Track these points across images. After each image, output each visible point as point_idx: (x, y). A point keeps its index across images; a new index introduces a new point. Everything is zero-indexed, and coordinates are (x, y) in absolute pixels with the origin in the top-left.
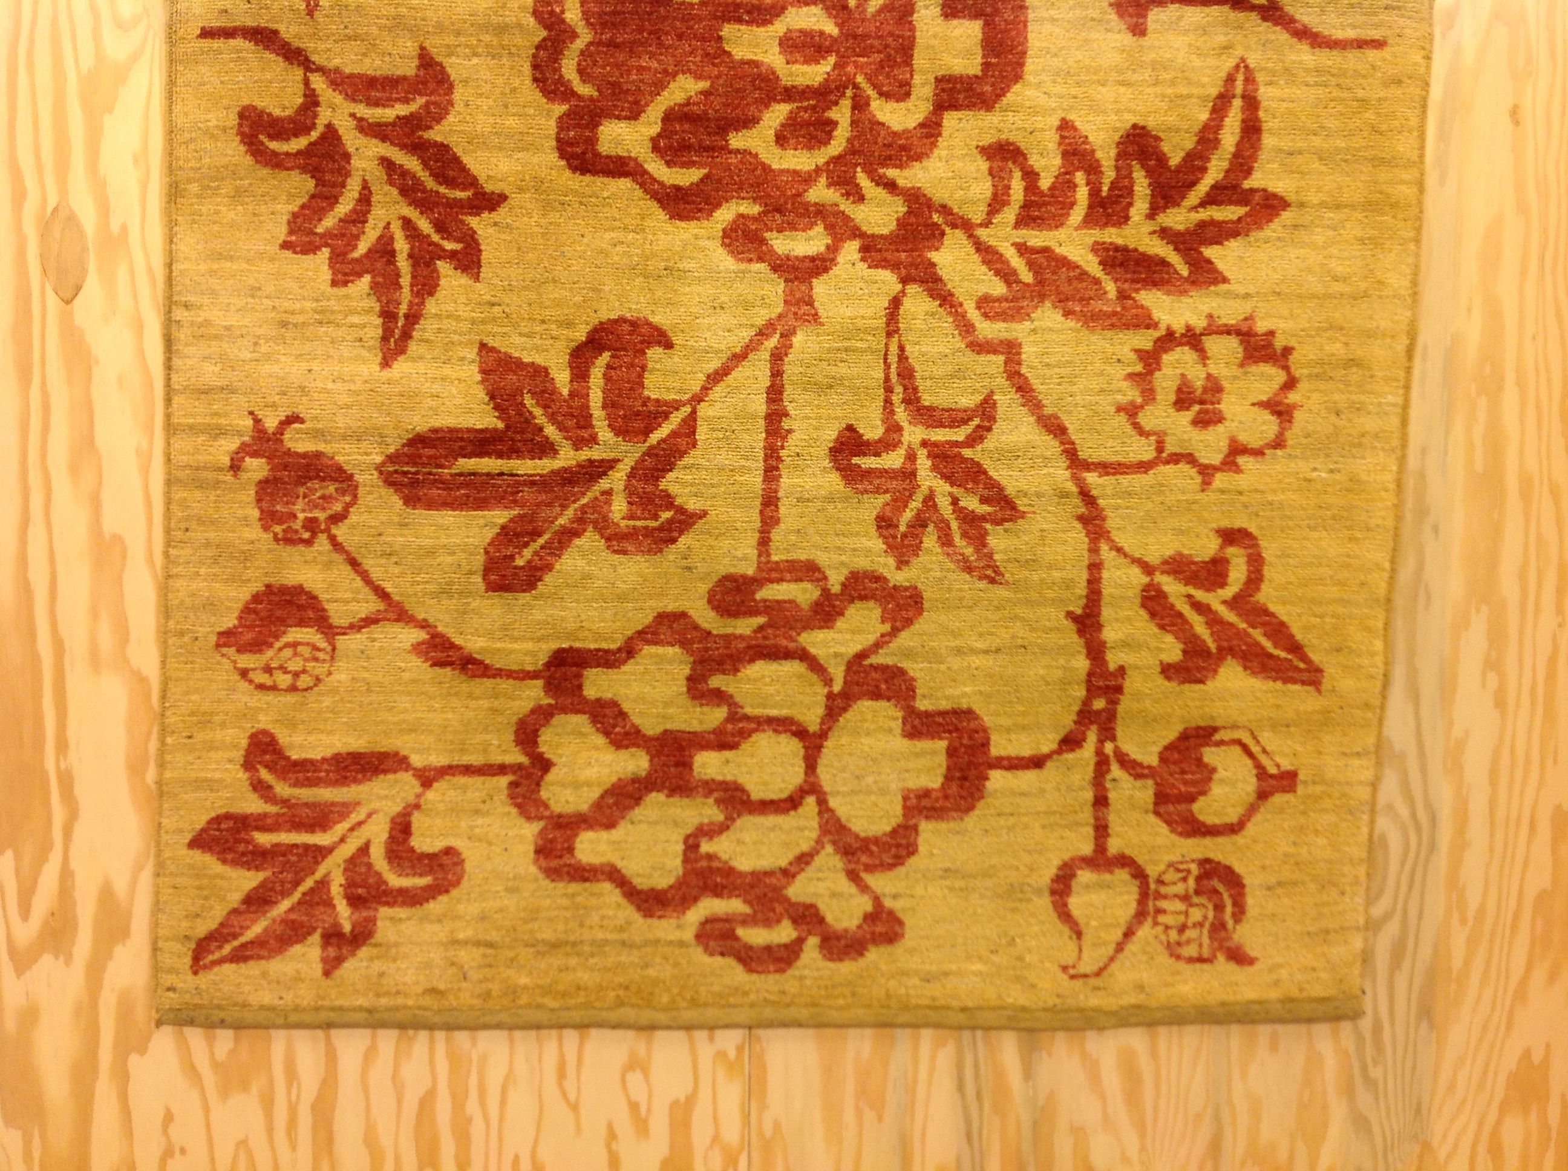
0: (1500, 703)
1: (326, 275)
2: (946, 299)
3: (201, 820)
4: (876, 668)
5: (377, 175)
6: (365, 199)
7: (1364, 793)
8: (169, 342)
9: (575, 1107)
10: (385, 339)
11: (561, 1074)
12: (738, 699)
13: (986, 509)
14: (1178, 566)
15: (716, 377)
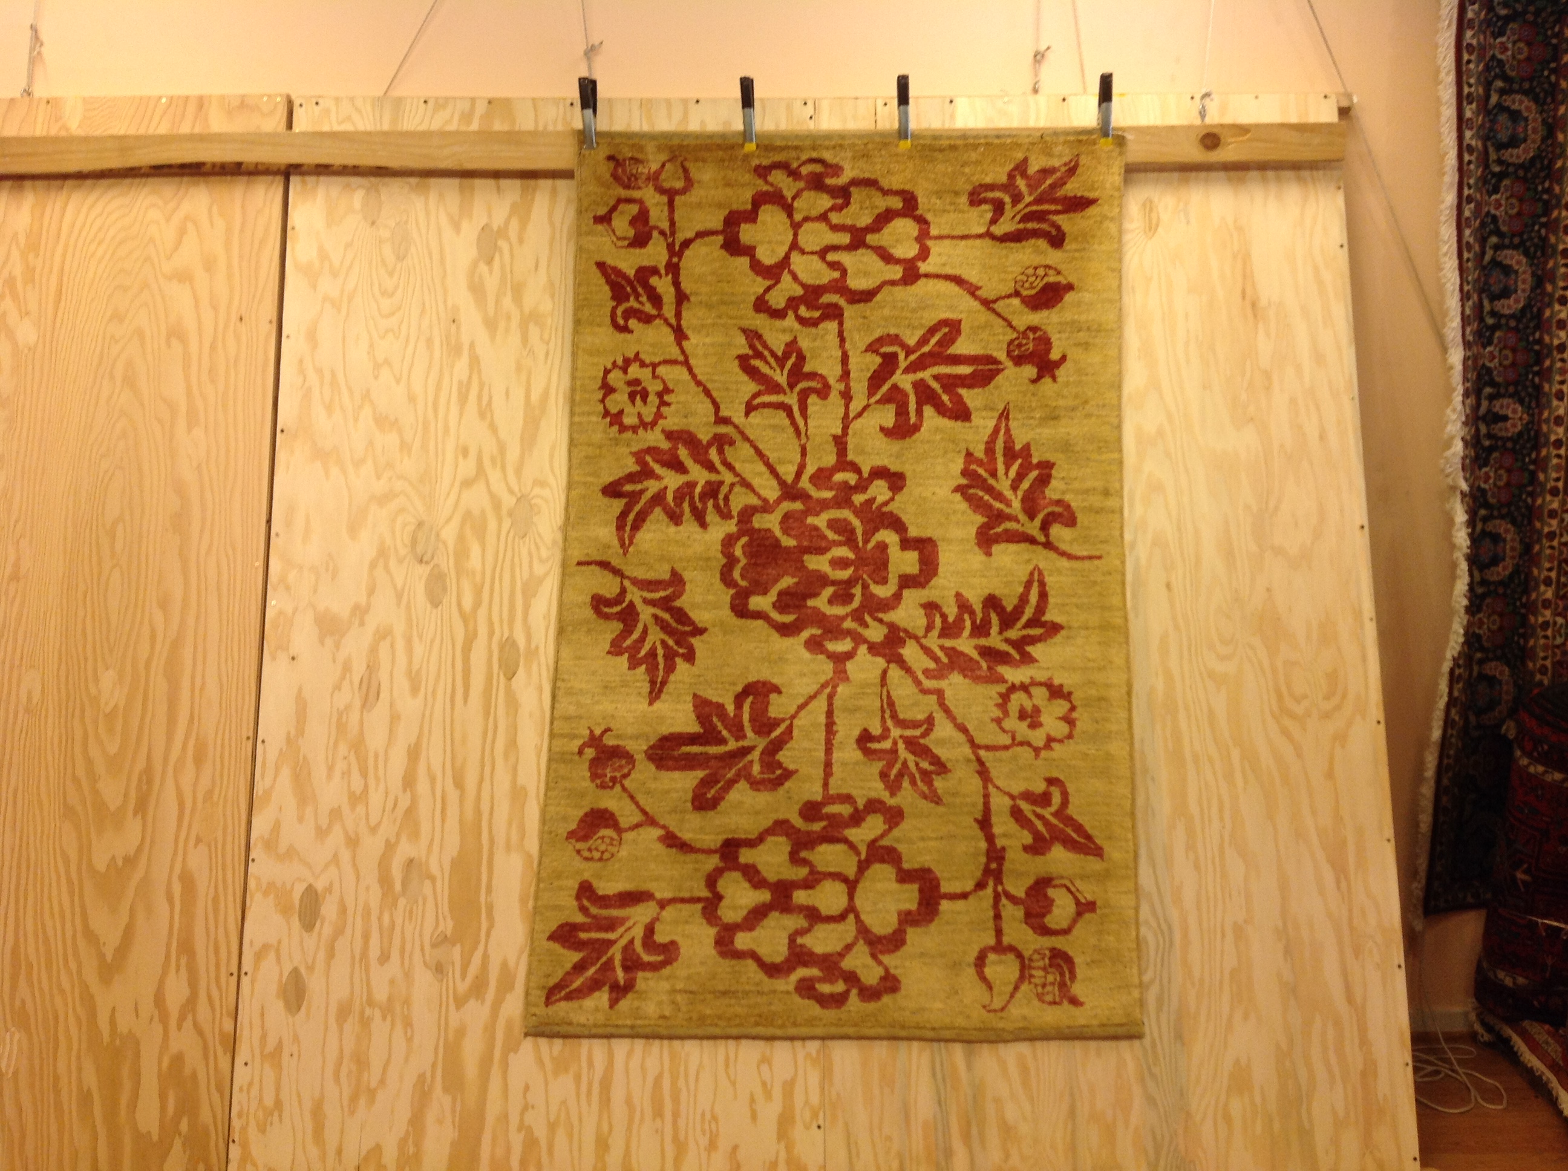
0: (1197, 867)
1: (626, 665)
2: (908, 670)
3: (554, 926)
4: (883, 847)
5: (651, 622)
6: (645, 631)
7: (1131, 912)
8: (554, 697)
9: (733, 1084)
10: (651, 693)
11: (727, 1066)
12: (815, 863)
13: (932, 768)
14: (1027, 796)
15: (801, 707)
